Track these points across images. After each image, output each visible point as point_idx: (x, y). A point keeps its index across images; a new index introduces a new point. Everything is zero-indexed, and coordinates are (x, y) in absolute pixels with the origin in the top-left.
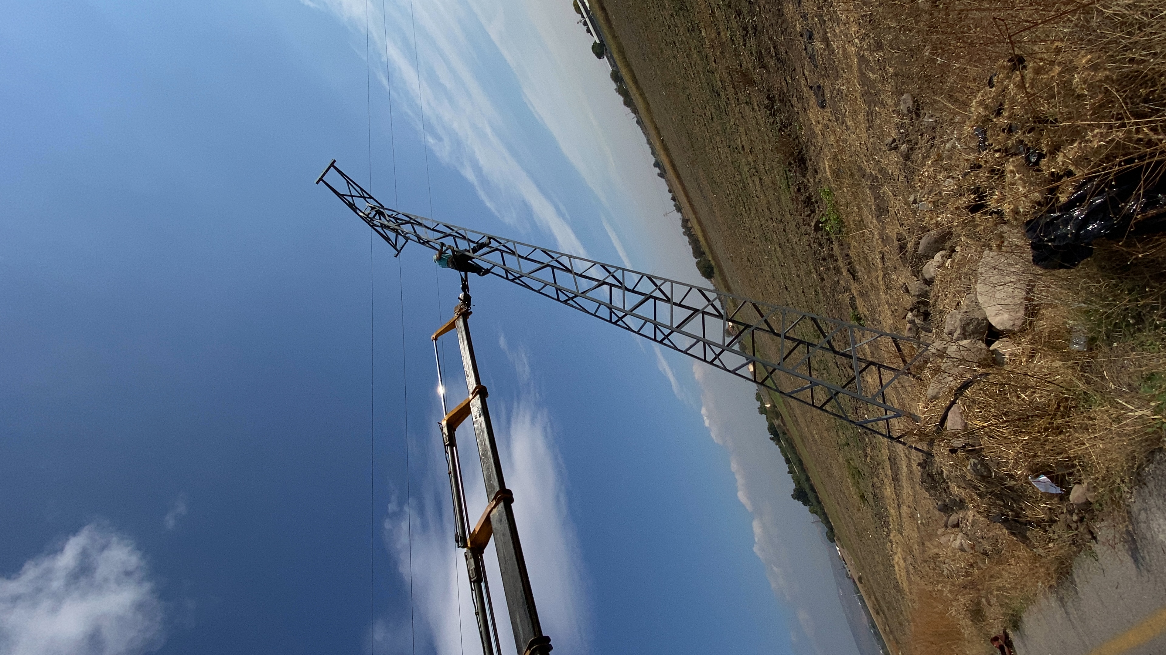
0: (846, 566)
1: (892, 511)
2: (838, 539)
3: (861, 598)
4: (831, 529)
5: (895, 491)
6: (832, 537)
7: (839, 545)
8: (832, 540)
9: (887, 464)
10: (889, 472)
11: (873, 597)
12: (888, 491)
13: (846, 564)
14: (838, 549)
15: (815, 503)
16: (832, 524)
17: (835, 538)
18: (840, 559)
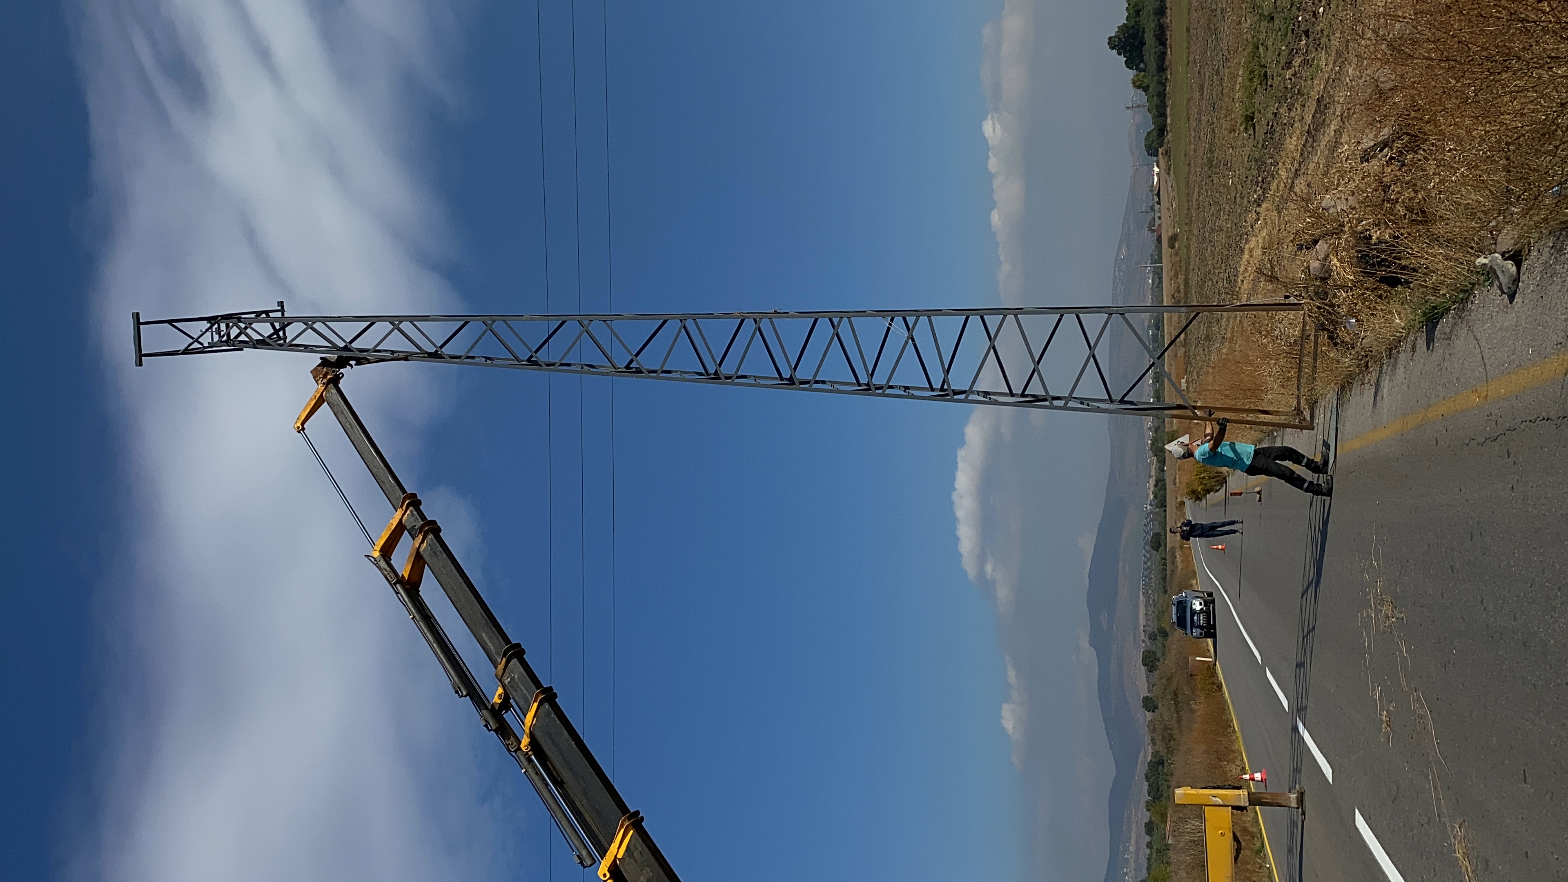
0: (1157, 207)
1: (1283, 174)
2: (1167, 153)
3: (1158, 274)
4: (1162, 130)
5: (1302, 150)
6: (1155, 145)
7: (1162, 163)
8: (1152, 151)
9: (1312, 105)
10: (1309, 118)
11: (1181, 278)
12: (1292, 143)
13: (1159, 203)
14: (1156, 169)
15: (1153, 66)
16: (1169, 121)
17: (1160, 150)
18: (1152, 191)
